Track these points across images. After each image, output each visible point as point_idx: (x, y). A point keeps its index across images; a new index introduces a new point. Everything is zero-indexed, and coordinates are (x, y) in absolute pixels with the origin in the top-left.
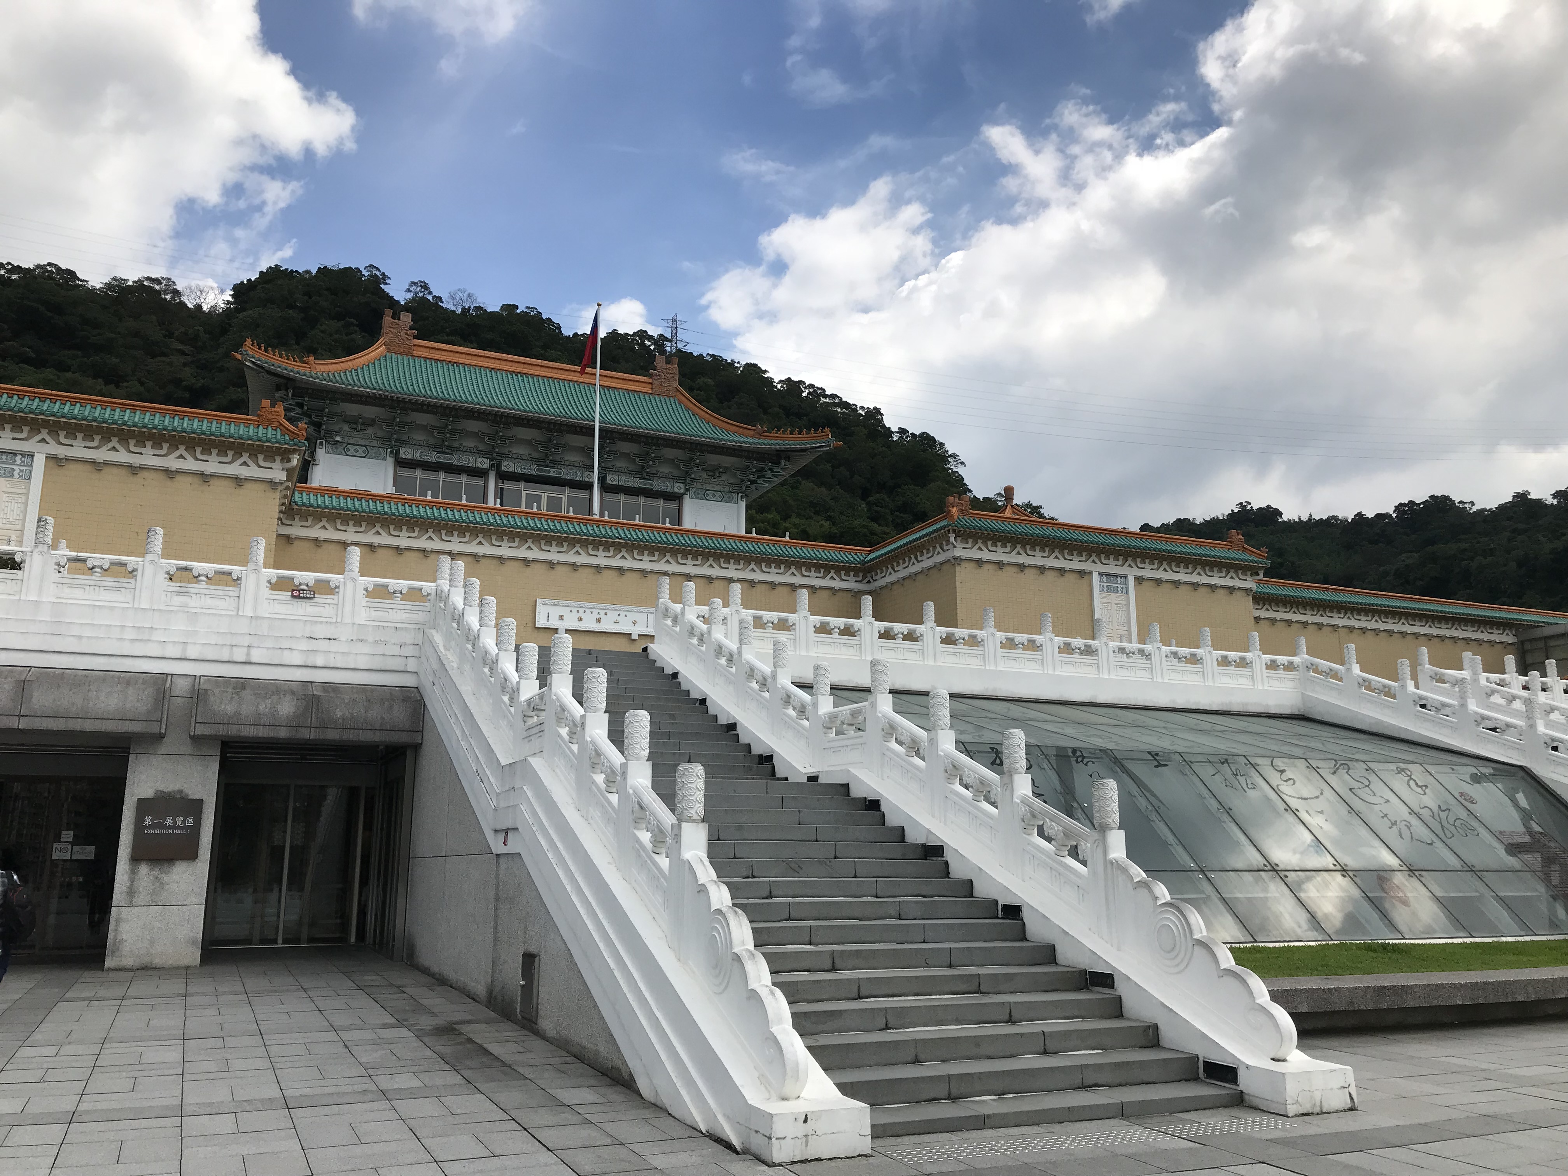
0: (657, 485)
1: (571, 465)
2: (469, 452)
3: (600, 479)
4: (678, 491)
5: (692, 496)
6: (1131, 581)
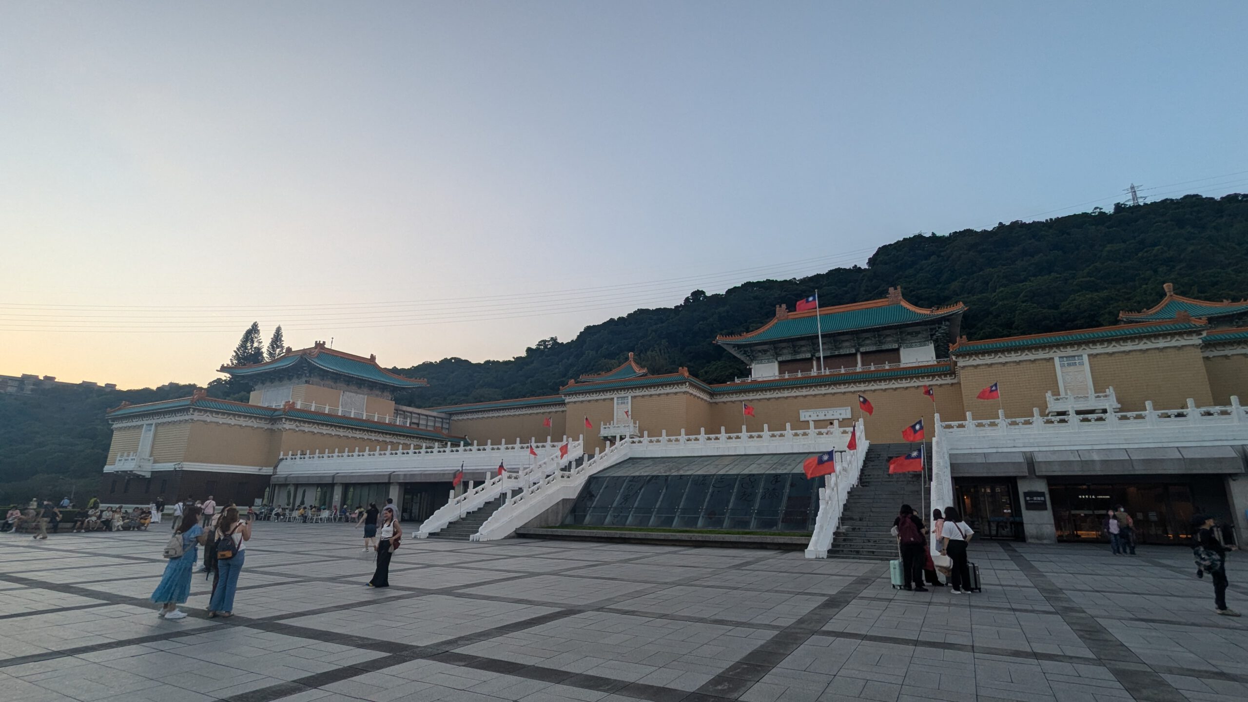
0: (885, 347)
1: (847, 347)
2: (804, 352)
3: (858, 350)
4: (897, 347)
5: (904, 348)
6: (1085, 358)
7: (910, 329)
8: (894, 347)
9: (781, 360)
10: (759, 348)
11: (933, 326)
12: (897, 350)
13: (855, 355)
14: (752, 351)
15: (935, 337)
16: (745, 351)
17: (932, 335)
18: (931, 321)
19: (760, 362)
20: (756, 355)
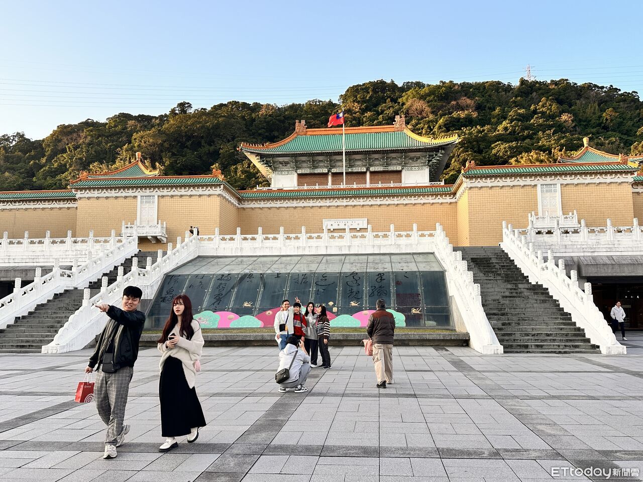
0: (391, 168)
1: (358, 166)
2: (322, 167)
3: (368, 169)
4: (400, 169)
5: (406, 171)
6: (559, 186)
7: (412, 154)
8: (398, 169)
9: (301, 172)
10: (281, 159)
11: (431, 153)
12: (400, 172)
13: (365, 173)
14: (274, 162)
15: (431, 163)
16: (266, 161)
17: (429, 161)
18: (429, 148)
19: (280, 172)
20: (278, 166)
